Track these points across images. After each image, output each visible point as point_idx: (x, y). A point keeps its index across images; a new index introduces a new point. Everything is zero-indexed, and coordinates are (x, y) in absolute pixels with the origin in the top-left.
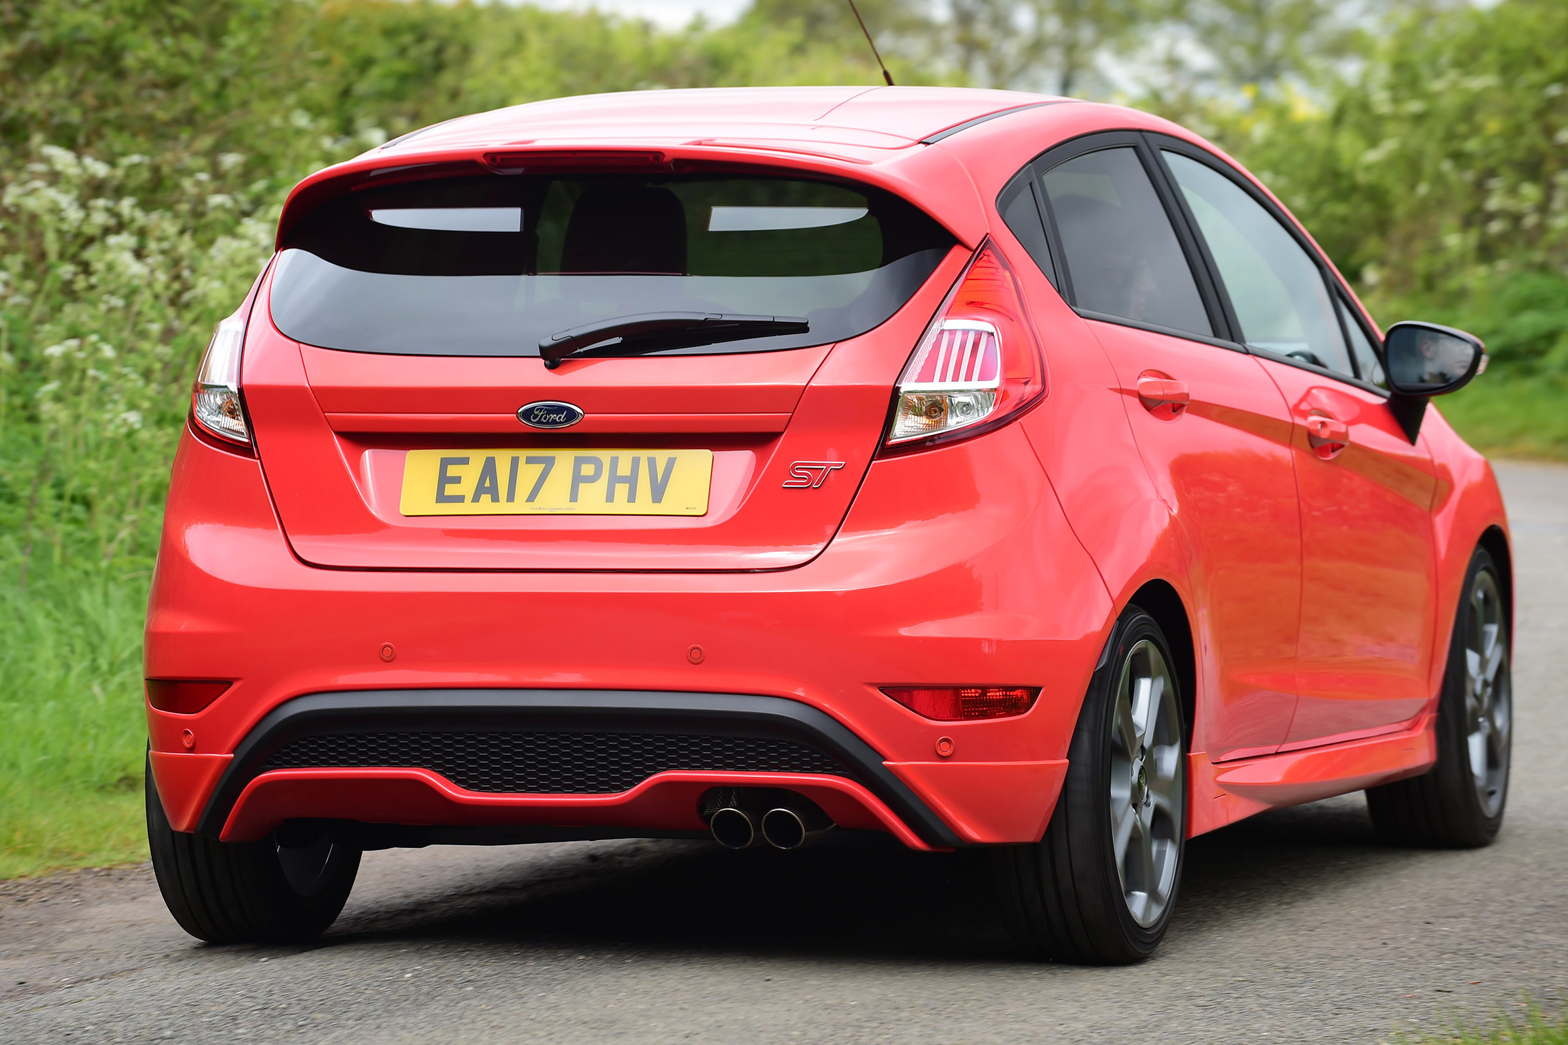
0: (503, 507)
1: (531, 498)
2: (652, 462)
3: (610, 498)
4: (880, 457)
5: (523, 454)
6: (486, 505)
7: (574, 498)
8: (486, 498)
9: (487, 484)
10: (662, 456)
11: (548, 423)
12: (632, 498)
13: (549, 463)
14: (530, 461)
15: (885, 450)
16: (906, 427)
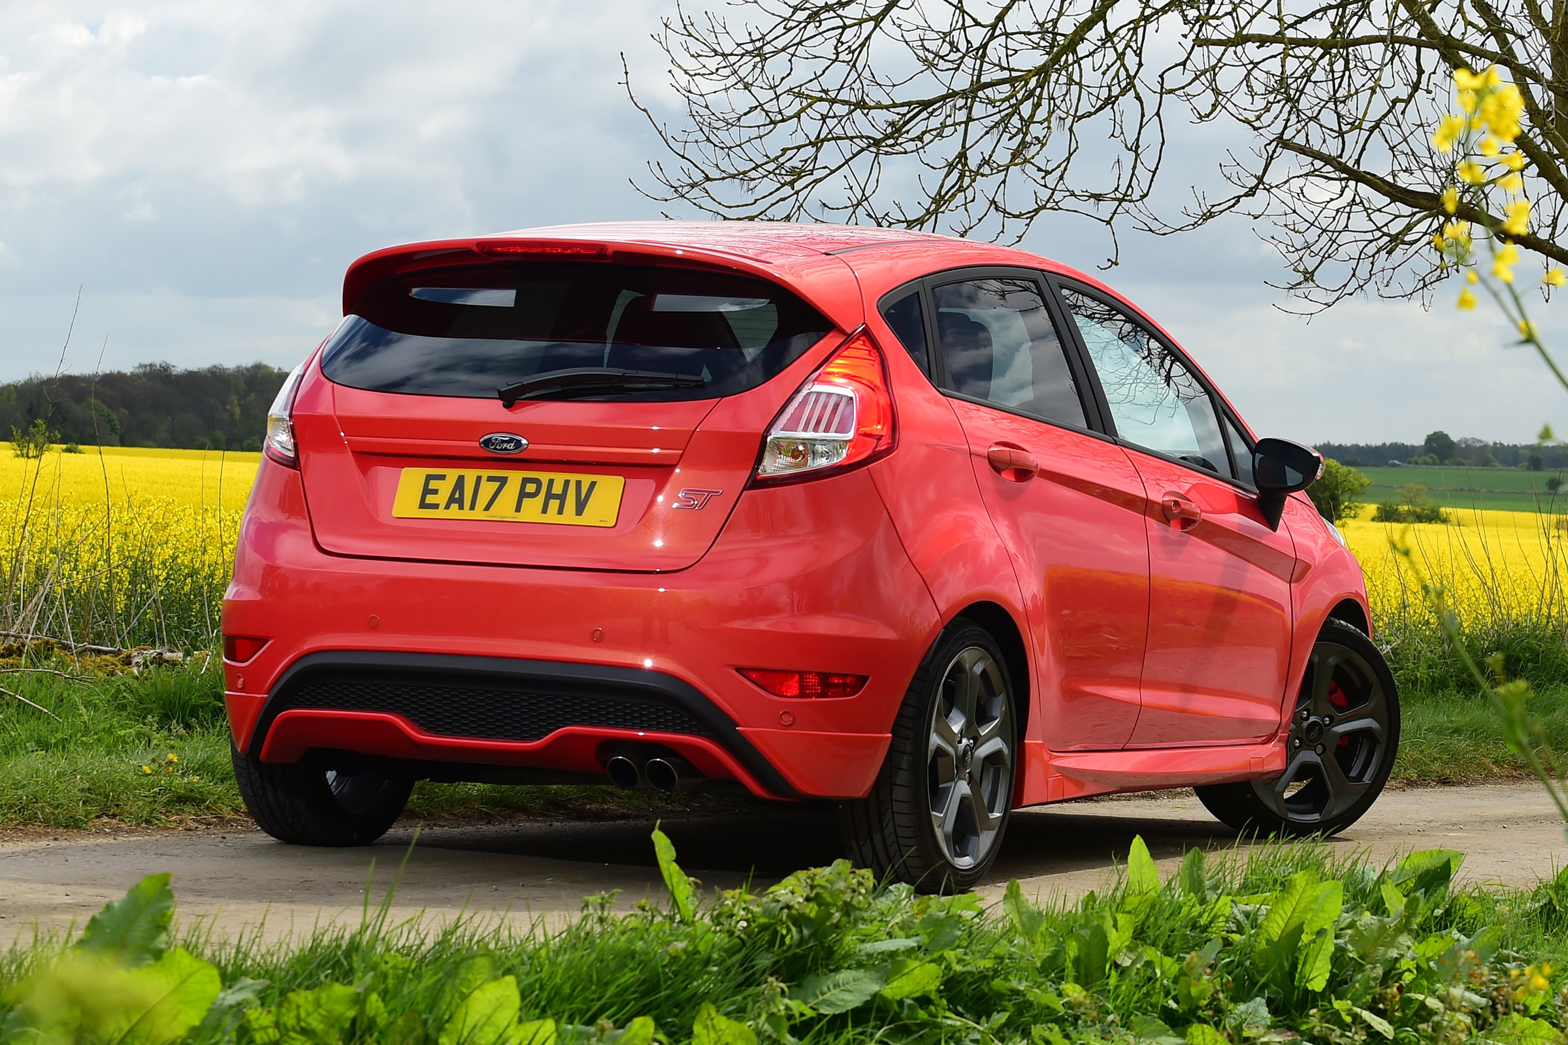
0: (466, 514)
1: (487, 508)
2: (579, 483)
3: (544, 511)
4: (749, 489)
5: (485, 473)
6: (454, 512)
7: (518, 509)
8: (455, 506)
9: (457, 496)
10: (586, 479)
11: (501, 450)
12: (560, 511)
13: (503, 481)
14: (490, 479)
15: (756, 483)
16: (774, 465)
